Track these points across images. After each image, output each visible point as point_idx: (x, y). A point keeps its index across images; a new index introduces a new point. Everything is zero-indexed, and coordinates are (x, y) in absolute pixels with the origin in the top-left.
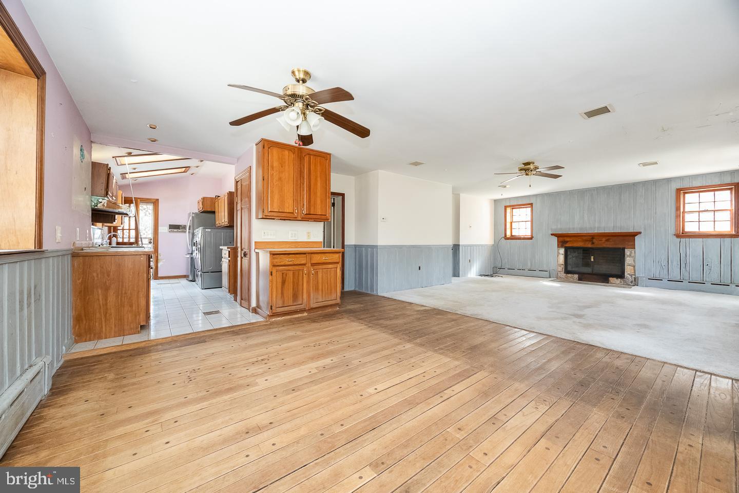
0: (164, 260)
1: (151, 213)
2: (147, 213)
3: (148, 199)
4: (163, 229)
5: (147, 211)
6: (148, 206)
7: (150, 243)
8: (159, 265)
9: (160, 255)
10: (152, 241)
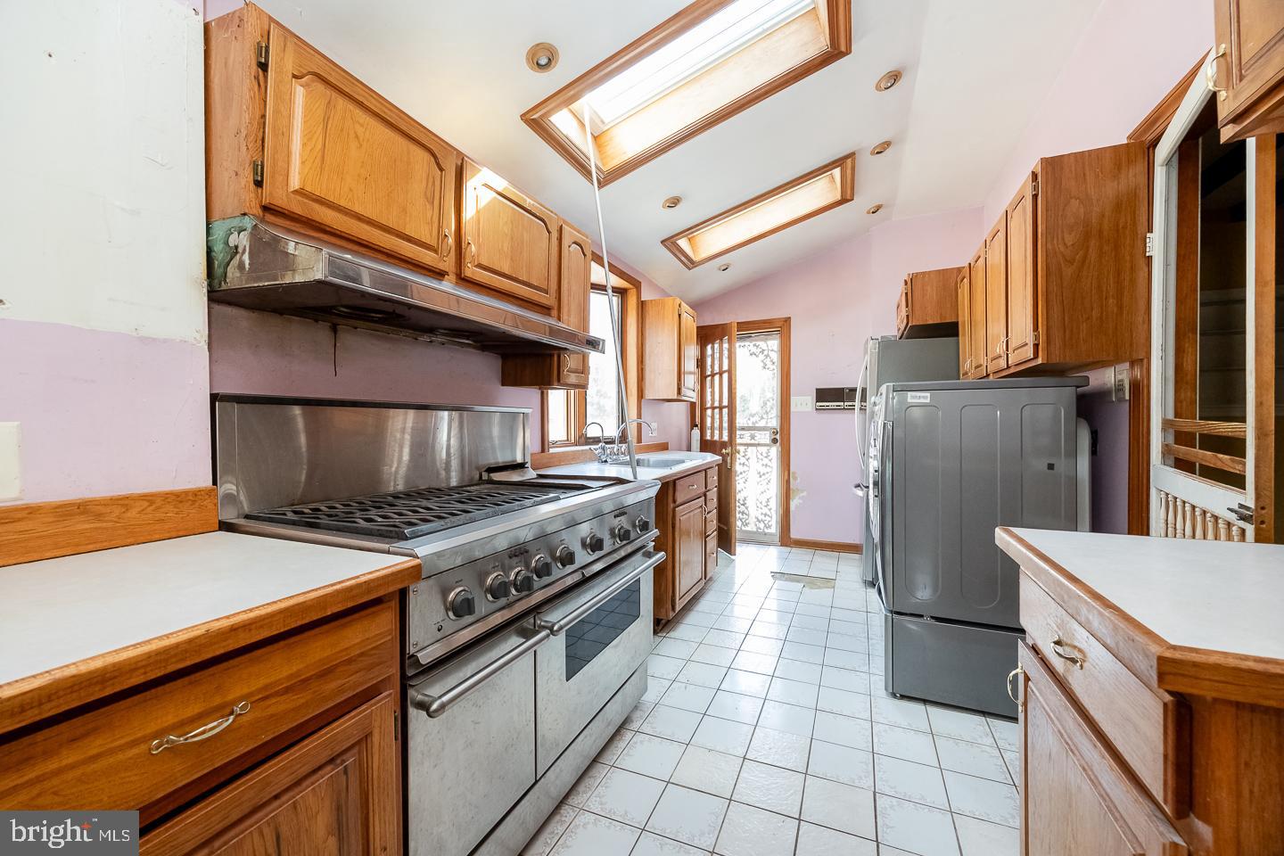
0: (805, 494)
1: (775, 360)
2: (768, 361)
3: (765, 322)
4: (803, 403)
5: (767, 356)
6: (770, 343)
7: (775, 441)
8: (793, 505)
9: (795, 479)
10: (778, 437)
